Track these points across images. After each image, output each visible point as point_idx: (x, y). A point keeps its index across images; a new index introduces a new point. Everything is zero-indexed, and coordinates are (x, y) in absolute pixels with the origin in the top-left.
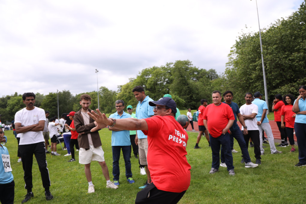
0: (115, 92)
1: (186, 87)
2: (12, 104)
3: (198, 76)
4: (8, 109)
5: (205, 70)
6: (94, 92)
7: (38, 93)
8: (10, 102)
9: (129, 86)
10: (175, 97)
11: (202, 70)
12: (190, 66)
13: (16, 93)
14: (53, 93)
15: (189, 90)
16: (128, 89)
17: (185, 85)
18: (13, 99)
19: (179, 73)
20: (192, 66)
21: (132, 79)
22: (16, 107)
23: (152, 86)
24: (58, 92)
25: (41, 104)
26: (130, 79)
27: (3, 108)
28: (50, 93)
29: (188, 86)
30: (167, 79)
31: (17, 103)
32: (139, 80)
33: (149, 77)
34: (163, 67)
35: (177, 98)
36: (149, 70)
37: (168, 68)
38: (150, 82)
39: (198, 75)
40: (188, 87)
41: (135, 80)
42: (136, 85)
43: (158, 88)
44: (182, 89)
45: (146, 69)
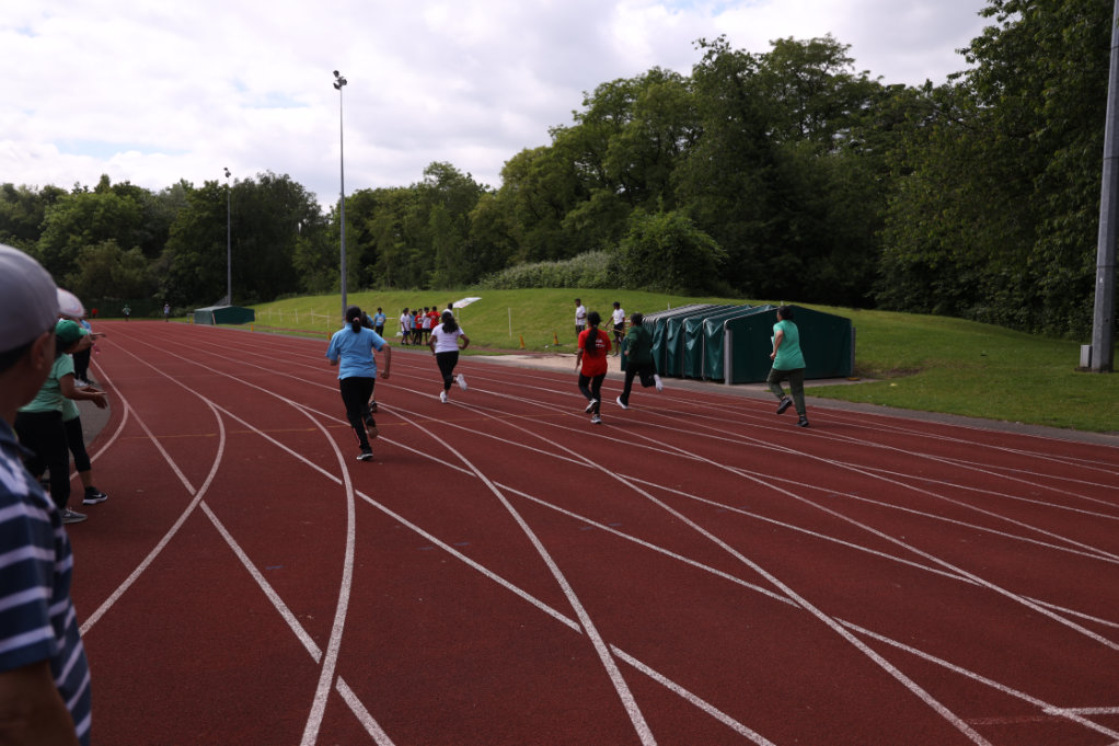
1: (760, 172)
11: (896, 89)
12: (840, 68)
13: (105, 181)
14: (220, 184)
15: (771, 193)
17: (756, 165)
22: (73, 237)
25: (171, 230)
26: (555, 131)
29: (769, 169)
40: (773, 177)
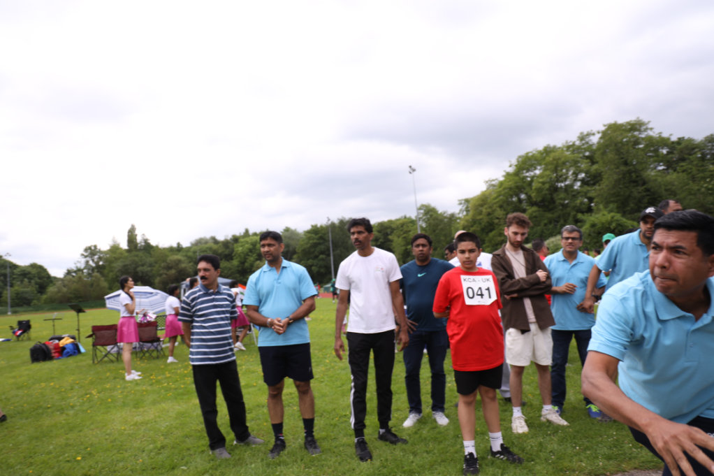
0: (452, 215)
1: (641, 189)
2: (243, 253)
3: (672, 158)
4: (235, 262)
5: (690, 140)
6: (405, 217)
7: (287, 228)
8: (239, 249)
9: (487, 198)
10: (612, 217)
11: (680, 141)
12: (646, 133)
13: (247, 231)
14: (319, 226)
15: (648, 197)
16: (486, 206)
17: (637, 186)
18: (242, 242)
19: (617, 157)
20: (651, 133)
21: (493, 183)
23: (546, 194)
24: (330, 222)
25: (297, 250)
26: (487, 182)
27: (228, 261)
28: (312, 226)
29: (645, 187)
30: (583, 175)
31: (251, 251)
32: (510, 183)
33: (535, 174)
34: (571, 144)
35: (617, 220)
36: (533, 156)
37: (583, 144)
38: (540, 185)
39: (670, 156)
40: (648, 190)
41: (501, 183)
42: (504, 195)
43: (561, 199)
44: (629, 196)
45: (527, 153)
